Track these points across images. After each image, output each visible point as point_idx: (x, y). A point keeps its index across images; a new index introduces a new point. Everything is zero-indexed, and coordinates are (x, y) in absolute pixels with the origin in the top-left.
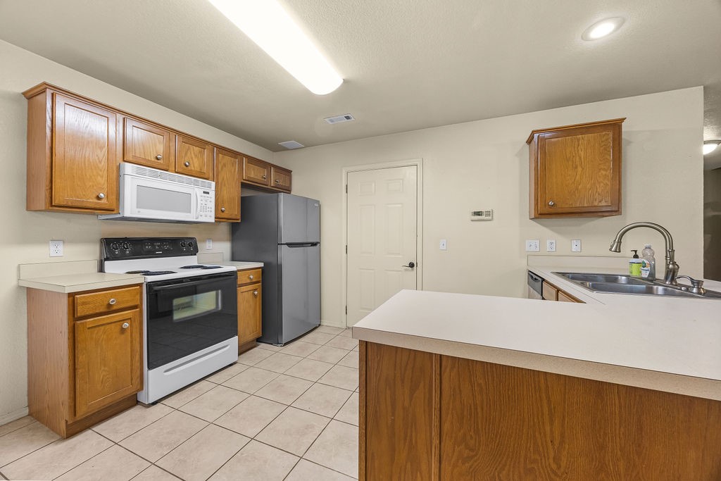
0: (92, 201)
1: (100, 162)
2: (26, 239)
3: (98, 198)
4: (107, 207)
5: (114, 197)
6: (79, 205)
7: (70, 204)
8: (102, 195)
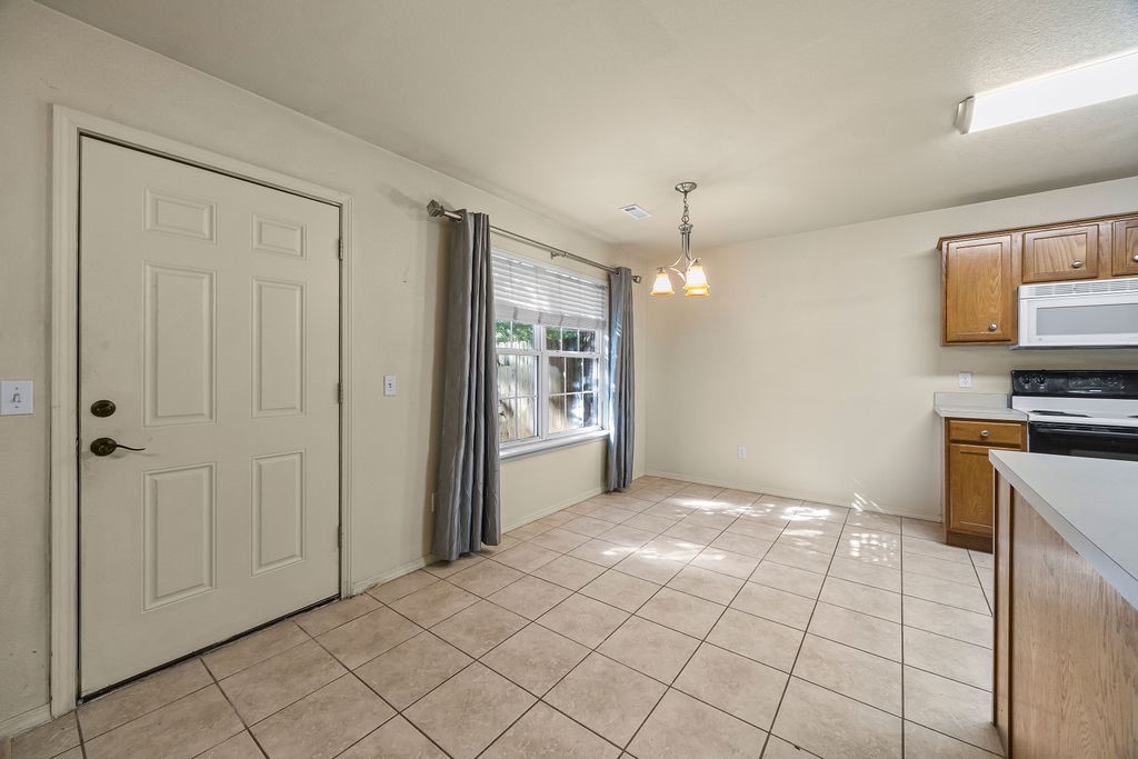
0: (984, 333)
1: (993, 292)
2: (941, 370)
3: (992, 330)
4: (1000, 338)
5: (1009, 326)
6: (971, 339)
7: (962, 339)
8: (994, 326)
